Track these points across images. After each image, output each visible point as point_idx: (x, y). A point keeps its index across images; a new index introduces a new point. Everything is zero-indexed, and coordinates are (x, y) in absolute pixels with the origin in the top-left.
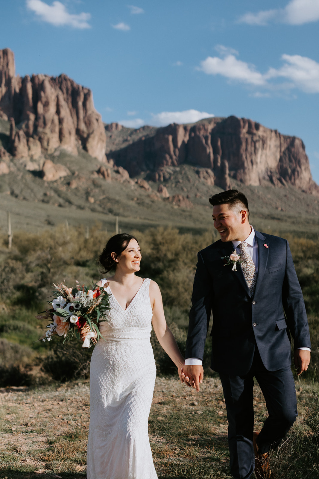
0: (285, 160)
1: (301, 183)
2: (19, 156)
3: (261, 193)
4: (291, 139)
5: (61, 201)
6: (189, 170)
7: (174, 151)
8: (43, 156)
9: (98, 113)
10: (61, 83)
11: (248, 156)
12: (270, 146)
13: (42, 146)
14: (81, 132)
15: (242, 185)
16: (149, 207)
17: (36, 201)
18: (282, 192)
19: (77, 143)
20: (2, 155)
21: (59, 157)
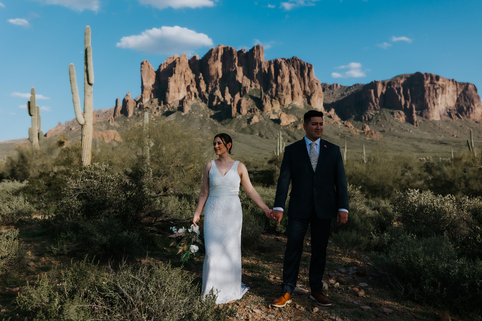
0: (461, 100)
1: (474, 116)
2: (265, 111)
3: (441, 125)
4: (465, 85)
6: (386, 112)
7: (375, 100)
8: (281, 110)
9: (318, 80)
10: (293, 63)
11: (431, 99)
12: (449, 91)
13: (280, 104)
14: (307, 93)
15: (427, 120)
17: (274, 139)
18: (459, 124)
19: (304, 100)
20: (255, 111)
21: (291, 110)
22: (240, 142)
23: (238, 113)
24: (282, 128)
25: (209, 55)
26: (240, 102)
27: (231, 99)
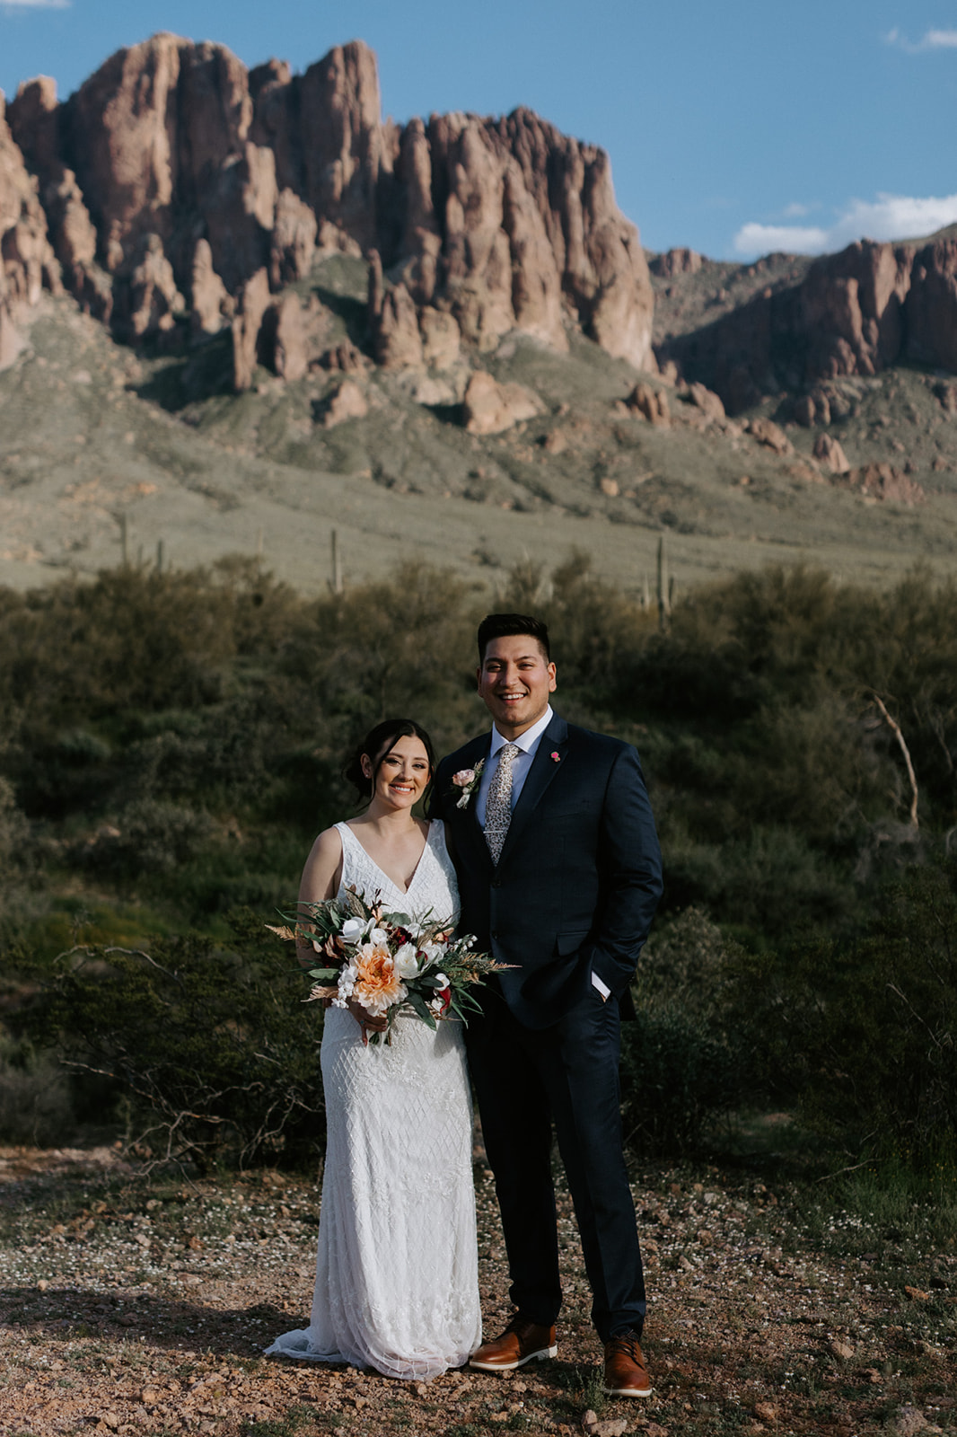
2: (394, 364)
5: (520, 492)
6: (913, 388)
7: (865, 329)
8: (465, 360)
9: (629, 222)
10: (514, 136)
13: (462, 332)
14: (577, 285)
16: (785, 503)
17: (448, 495)
19: (564, 315)
20: (347, 361)
21: (512, 361)
22: (296, 508)
23: (263, 373)
24: (476, 445)
25: (108, 77)
26: (271, 319)
27: (222, 306)
